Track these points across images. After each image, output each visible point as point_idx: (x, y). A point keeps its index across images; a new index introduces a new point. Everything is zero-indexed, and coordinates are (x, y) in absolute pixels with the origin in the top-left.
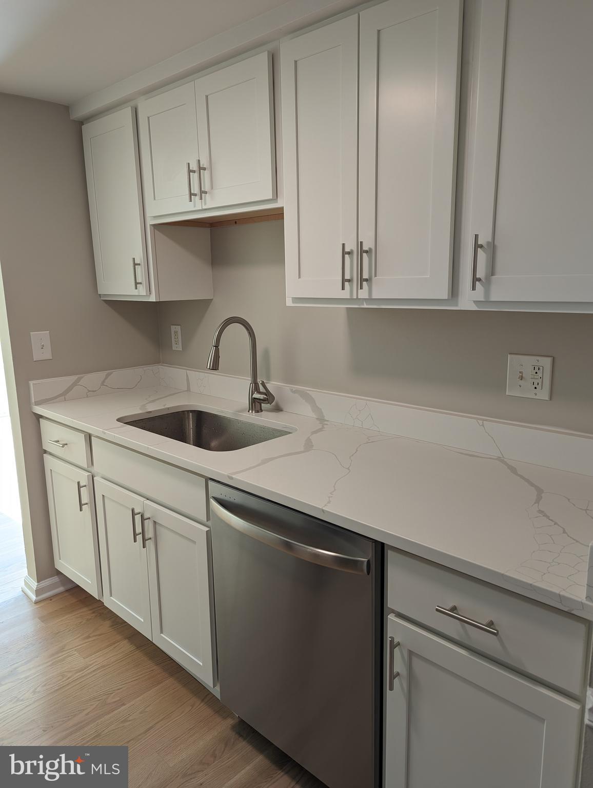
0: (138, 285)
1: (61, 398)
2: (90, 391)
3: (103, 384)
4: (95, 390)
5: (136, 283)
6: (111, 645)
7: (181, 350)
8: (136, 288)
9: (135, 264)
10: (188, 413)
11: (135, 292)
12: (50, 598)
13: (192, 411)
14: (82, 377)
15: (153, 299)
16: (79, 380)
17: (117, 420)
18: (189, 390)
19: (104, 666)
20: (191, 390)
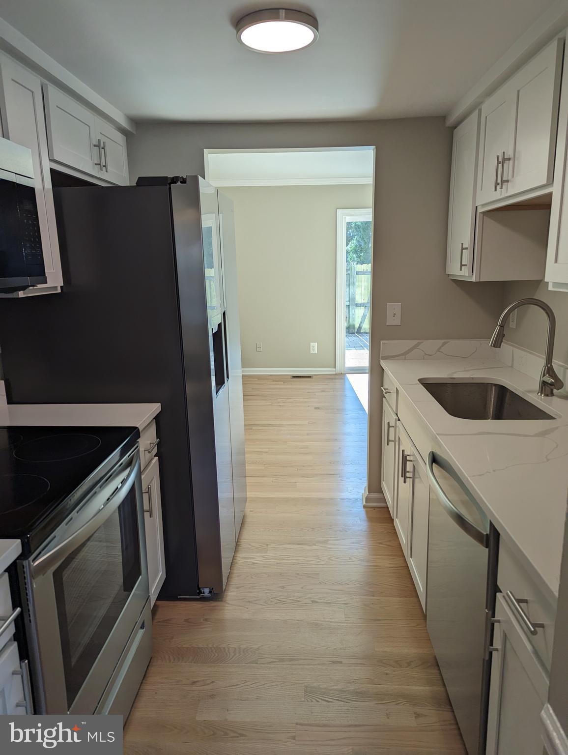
0: (463, 267)
1: (403, 356)
2: (426, 355)
3: (439, 350)
4: (431, 354)
5: (462, 265)
6: (391, 556)
7: (515, 327)
8: (461, 270)
9: (463, 249)
10: (492, 386)
11: (462, 273)
12: (374, 508)
13: (496, 385)
14: (422, 342)
15: (473, 279)
16: (419, 344)
17: (418, 380)
18: (512, 367)
19: (378, 566)
20: (514, 367)
